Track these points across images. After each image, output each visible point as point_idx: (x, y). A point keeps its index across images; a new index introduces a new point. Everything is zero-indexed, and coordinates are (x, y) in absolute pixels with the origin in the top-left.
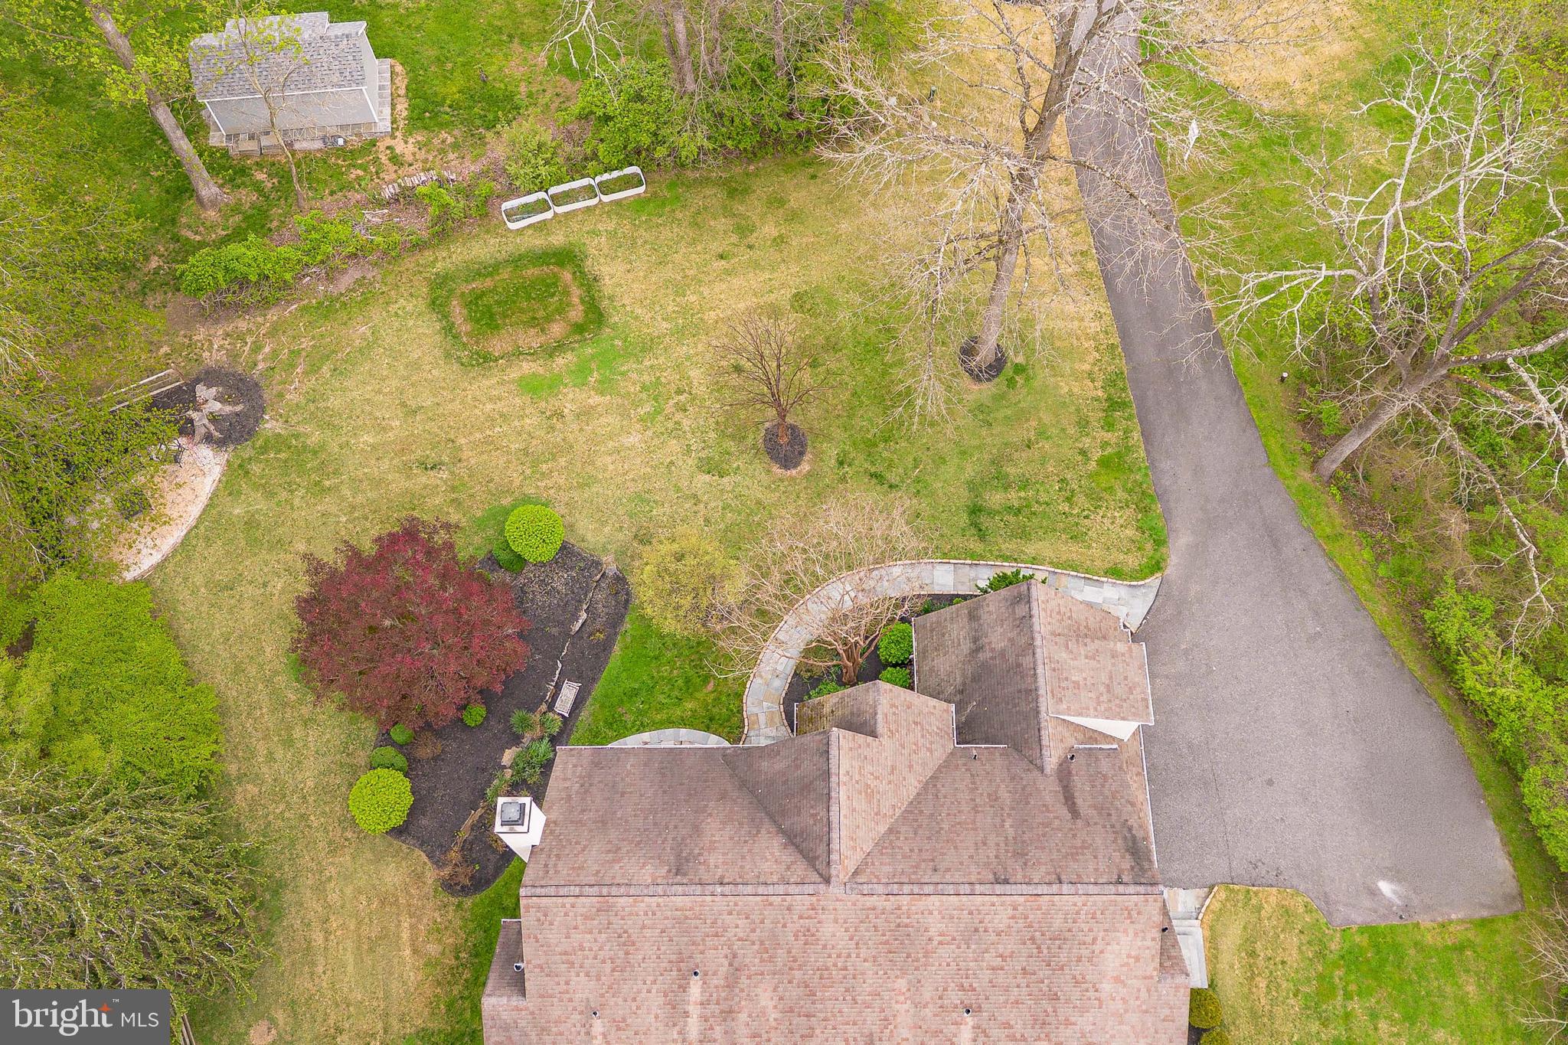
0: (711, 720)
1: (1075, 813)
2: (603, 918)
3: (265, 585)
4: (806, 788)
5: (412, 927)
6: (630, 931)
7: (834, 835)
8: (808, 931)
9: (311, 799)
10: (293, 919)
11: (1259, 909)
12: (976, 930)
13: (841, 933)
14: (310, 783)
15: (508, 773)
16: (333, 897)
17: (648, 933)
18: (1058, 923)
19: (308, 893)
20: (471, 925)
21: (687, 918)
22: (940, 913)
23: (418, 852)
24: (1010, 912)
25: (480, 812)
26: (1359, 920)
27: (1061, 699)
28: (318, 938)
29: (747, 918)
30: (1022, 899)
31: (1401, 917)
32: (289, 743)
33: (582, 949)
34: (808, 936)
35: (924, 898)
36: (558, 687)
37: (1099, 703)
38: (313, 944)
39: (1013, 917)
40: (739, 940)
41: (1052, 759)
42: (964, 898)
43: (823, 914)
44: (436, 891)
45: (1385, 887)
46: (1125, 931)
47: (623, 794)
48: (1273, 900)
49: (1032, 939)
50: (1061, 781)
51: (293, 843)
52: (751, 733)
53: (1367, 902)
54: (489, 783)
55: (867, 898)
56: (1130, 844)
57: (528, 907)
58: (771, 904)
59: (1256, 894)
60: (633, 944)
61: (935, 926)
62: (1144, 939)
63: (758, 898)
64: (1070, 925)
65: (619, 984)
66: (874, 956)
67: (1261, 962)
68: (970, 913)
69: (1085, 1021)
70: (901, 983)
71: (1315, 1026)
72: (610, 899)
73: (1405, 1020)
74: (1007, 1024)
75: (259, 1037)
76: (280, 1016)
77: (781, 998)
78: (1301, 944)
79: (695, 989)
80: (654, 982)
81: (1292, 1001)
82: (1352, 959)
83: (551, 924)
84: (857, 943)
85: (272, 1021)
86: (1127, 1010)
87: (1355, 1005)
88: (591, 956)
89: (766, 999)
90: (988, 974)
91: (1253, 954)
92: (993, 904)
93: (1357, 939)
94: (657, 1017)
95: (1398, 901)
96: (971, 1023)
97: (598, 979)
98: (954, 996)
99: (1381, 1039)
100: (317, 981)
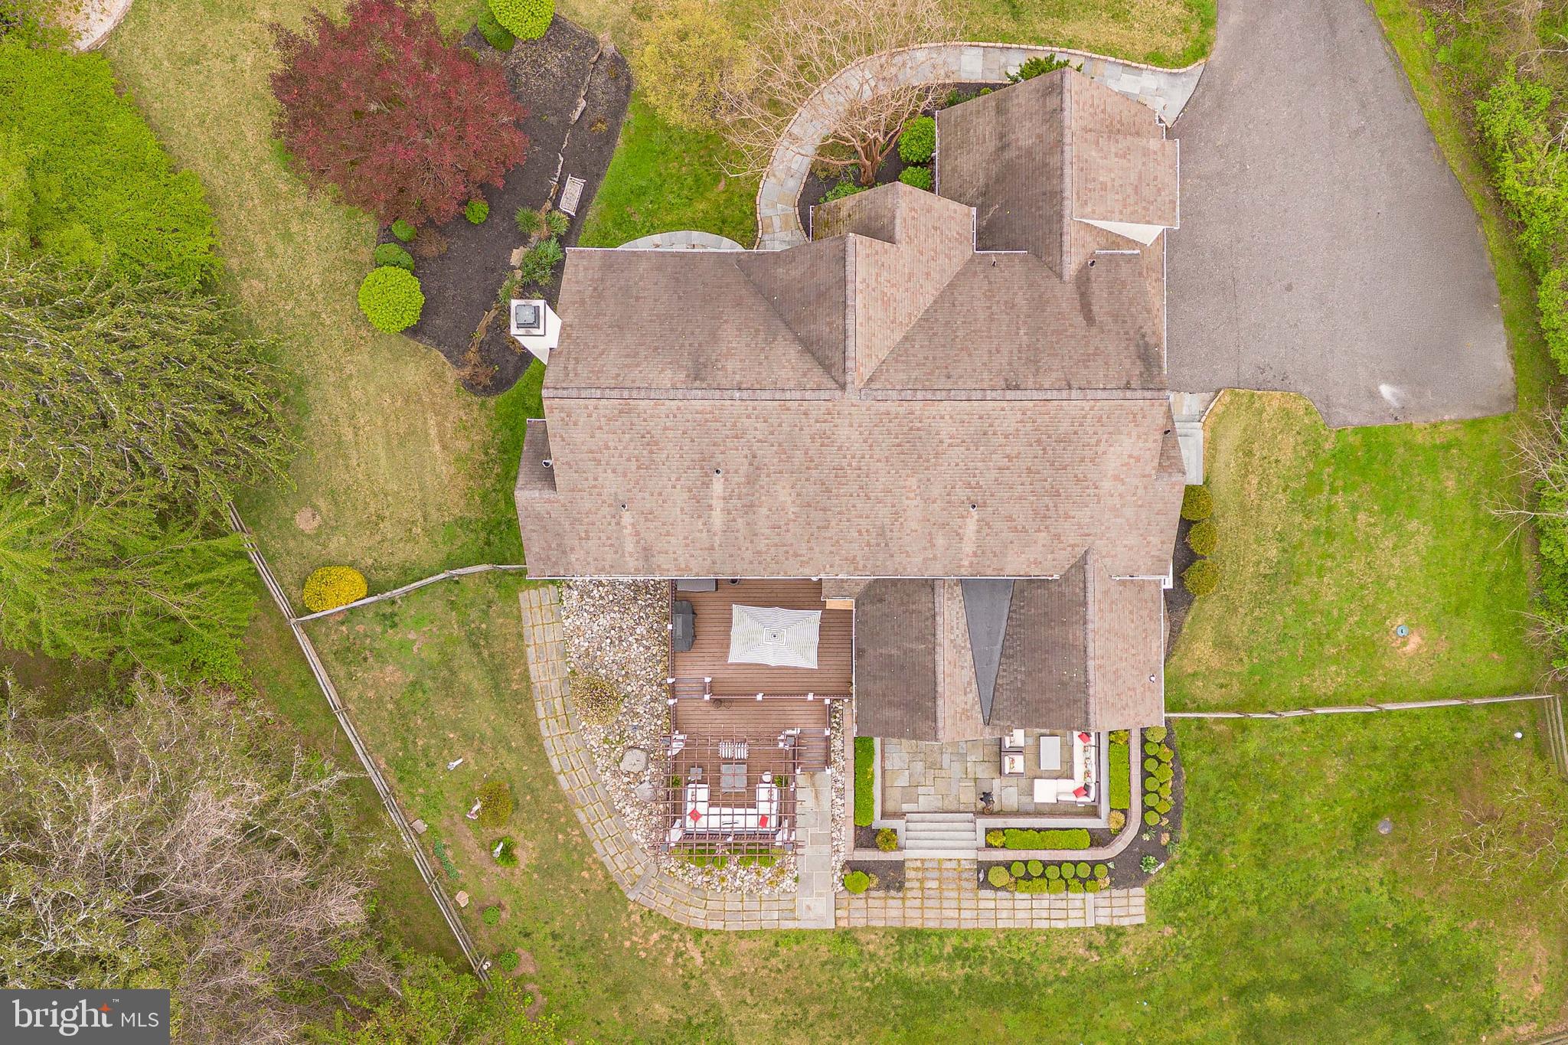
0: (723, 222)
1: (1089, 319)
2: (625, 419)
3: (233, 60)
4: (821, 295)
5: (439, 425)
6: (653, 432)
7: (850, 343)
8: (825, 434)
9: (320, 297)
10: (320, 414)
11: (1261, 412)
12: (985, 433)
13: (855, 436)
14: (317, 280)
15: (519, 274)
16: (356, 394)
17: (670, 434)
18: (1064, 427)
19: (331, 390)
20: (497, 424)
21: (707, 421)
22: (951, 417)
23: (436, 352)
24: (1019, 416)
25: (493, 313)
26: (1356, 421)
27: (1086, 203)
28: (348, 434)
29: (765, 422)
30: (1031, 404)
31: (1396, 419)
32: (288, 237)
33: (607, 448)
34: (825, 439)
35: (936, 403)
36: (562, 183)
37: (1125, 207)
38: (344, 438)
39: (1022, 421)
40: (758, 442)
41: (1071, 265)
42: (976, 404)
43: (839, 418)
44: (458, 390)
45: (1386, 390)
46: (1129, 434)
47: (637, 299)
48: (1275, 404)
49: (1039, 442)
50: (1079, 288)
51: (308, 341)
52: (766, 237)
53: (1367, 406)
54: (500, 283)
55: (881, 404)
56: (1142, 351)
57: (551, 409)
58: (788, 409)
59: (1260, 397)
60: (657, 444)
61: (946, 429)
62: (1146, 441)
63: (776, 404)
64: (1075, 428)
65: (644, 480)
66: (887, 457)
67: (1256, 461)
68: (981, 418)
69: (1083, 515)
70: (913, 482)
71: (1298, 518)
72: (631, 402)
73: (1383, 512)
74: (1010, 518)
75: (305, 522)
76: (322, 503)
77: (798, 495)
78: (1297, 444)
79: (718, 486)
80: (678, 479)
81: (1280, 496)
82: (1342, 458)
83: (575, 424)
84: (871, 446)
85: (316, 509)
86: (1123, 506)
87: (1339, 499)
88: (616, 455)
89: (784, 495)
90: (994, 474)
91: (1249, 454)
92: (1003, 409)
93: (1351, 439)
94: (682, 509)
95: (1396, 404)
96: (976, 517)
97: (625, 475)
98: (961, 493)
99: (1358, 529)
100: (352, 473)
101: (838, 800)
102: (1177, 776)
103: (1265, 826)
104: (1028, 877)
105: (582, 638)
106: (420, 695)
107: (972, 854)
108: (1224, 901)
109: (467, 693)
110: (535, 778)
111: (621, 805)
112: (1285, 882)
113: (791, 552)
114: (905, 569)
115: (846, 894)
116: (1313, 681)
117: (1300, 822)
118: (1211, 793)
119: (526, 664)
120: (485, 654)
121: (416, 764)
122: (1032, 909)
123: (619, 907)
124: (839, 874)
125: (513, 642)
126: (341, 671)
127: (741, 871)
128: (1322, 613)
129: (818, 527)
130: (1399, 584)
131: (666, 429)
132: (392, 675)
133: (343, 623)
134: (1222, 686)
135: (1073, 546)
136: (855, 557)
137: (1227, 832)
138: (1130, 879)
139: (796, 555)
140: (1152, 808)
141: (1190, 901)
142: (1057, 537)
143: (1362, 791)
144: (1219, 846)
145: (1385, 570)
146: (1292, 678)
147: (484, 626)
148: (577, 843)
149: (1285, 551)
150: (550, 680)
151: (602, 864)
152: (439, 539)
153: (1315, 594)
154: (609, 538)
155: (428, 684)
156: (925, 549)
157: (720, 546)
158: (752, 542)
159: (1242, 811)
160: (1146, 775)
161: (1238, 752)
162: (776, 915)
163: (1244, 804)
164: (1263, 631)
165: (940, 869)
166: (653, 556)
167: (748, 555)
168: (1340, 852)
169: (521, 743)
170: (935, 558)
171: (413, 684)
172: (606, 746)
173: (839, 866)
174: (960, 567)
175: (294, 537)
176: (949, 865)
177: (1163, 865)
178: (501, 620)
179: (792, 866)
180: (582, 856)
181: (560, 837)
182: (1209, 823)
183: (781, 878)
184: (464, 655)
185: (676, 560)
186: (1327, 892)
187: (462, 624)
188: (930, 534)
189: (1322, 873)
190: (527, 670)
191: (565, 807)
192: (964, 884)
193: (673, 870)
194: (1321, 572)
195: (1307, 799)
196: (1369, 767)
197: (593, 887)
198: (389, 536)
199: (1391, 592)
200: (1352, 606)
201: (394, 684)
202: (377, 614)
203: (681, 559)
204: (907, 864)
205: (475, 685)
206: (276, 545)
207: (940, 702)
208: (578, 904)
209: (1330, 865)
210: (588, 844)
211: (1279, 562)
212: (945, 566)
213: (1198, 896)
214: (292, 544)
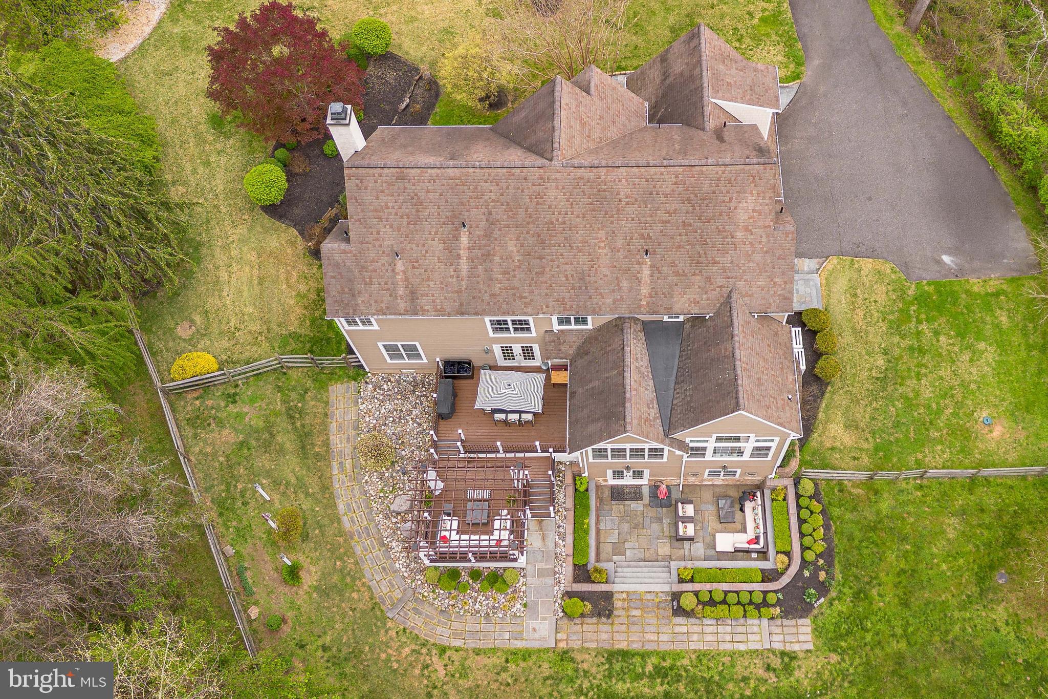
2: (400, 184)
3: (193, 73)
4: (540, 117)
5: (288, 272)
6: (419, 194)
7: (557, 134)
8: (539, 195)
9: (221, 197)
10: (208, 264)
11: (859, 270)
12: (651, 194)
13: (561, 196)
14: (221, 187)
16: (234, 253)
17: (431, 195)
18: (706, 188)
19: (218, 250)
21: (457, 185)
22: (627, 181)
23: (292, 230)
24: (674, 179)
25: (335, 210)
26: (928, 277)
27: (718, 91)
28: (224, 276)
29: (497, 185)
30: (681, 169)
31: (957, 276)
32: (207, 164)
33: (387, 207)
34: (539, 197)
35: (616, 169)
37: (744, 96)
38: (221, 279)
39: (676, 184)
40: (492, 202)
41: (711, 124)
42: (643, 170)
43: (548, 182)
44: (304, 255)
45: (946, 259)
46: (751, 193)
47: (419, 139)
48: (869, 266)
49: (689, 200)
50: (716, 133)
51: (208, 221)
53: (934, 268)
54: (341, 192)
55: (577, 170)
57: (350, 176)
58: (513, 175)
59: (858, 261)
60: (422, 204)
61: (624, 190)
63: (505, 170)
64: (714, 189)
65: (412, 234)
66: (583, 214)
67: (860, 301)
68: (647, 181)
69: (725, 261)
70: (602, 234)
71: (896, 339)
72: (406, 171)
73: (957, 336)
74: (673, 264)
75: (183, 331)
76: (198, 319)
77: (522, 245)
78: (888, 291)
79: (464, 239)
80: (436, 233)
81: (881, 324)
82: (922, 299)
83: (366, 188)
84: (572, 204)
85: (193, 322)
86: (753, 252)
87: (924, 327)
88: (393, 214)
89: (512, 246)
90: (659, 227)
91: (855, 295)
92: (662, 174)
93: (926, 288)
94: (439, 259)
95: (955, 267)
96: (649, 263)
97: (399, 231)
98: (638, 243)
99: (941, 347)
100: (223, 300)
101: (560, 542)
102: (827, 527)
103: (903, 571)
104: (712, 603)
105: (371, 418)
106: (246, 451)
107: (666, 588)
108: (877, 634)
109: (281, 451)
110: (323, 517)
111: (388, 540)
112: (926, 620)
113: (518, 295)
114: (600, 309)
115: (565, 621)
116: (924, 457)
117: (931, 569)
118: (856, 543)
119: (327, 434)
120: (298, 424)
121: (234, 503)
122: (717, 633)
123: (379, 624)
124: (560, 601)
125: (320, 419)
126: (189, 432)
127: (480, 597)
128: (924, 407)
129: (537, 273)
130: (979, 387)
131: (428, 191)
132: (227, 437)
133: (197, 399)
134: (854, 458)
135: (721, 287)
136: (564, 298)
137: (873, 575)
138: (797, 610)
139: (521, 297)
140: (809, 548)
141: (849, 633)
142: (709, 279)
143: (978, 546)
144: (868, 587)
145: (966, 376)
146: (908, 454)
147: (300, 405)
148: (351, 569)
149: (889, 361)
150: (345, 447)
151: (369, 588)
152: (276, 345)
153: (917, 394)
154: (386, 283)
155: (253, 443)
156: (614, 291)
157: (466, 289)
158: (489, 286)
159: (883, 558)
160: (801, 521)
161: (874, 510)
162: (507, 636)
163: (884, 552)
164: (881, 418)
165: (642, 600)
166: (417, 299)
167: (486, 297)
168: (968, 596)
169: (317, 490)
170: (622, 300)
171: (242, 444)
172: (382, 495)
173: (559, 595)
174: (640, 306)
175: (174, 340)
176: (649, 597)
177: (822, 600)
178: (313, 403)
179: (522, 594)
180: (354, 579)
181: (338, 563)
182: (857, 567)
183: (512, 603)
184: (282, 423)
185: (434, 301)
186: (963, 630)
187: (284, 402)
188: (617, 278)
189: (956, 614)
190: (328, 439)
191: (345, 541)
192: (661, 611)
193: (426, 594)
194: (919, 376)
195: (935, 550)
196: (980, 525)
197: (361, 606)
198: (241, 341)
199: (973, 393)
200: (946, 402)
201: (227, 443)
202: (223, 394)
203: (438, 301)
204: (616, 596)
205: (289, 446)
206: (160, 345)
207: (628, 405)
208: (346, 620)
209: (962, 607)
210: (360, 571)
211: (886, 369)
212: (629, 306)
213: (855, 629)
214: (171, 344)
